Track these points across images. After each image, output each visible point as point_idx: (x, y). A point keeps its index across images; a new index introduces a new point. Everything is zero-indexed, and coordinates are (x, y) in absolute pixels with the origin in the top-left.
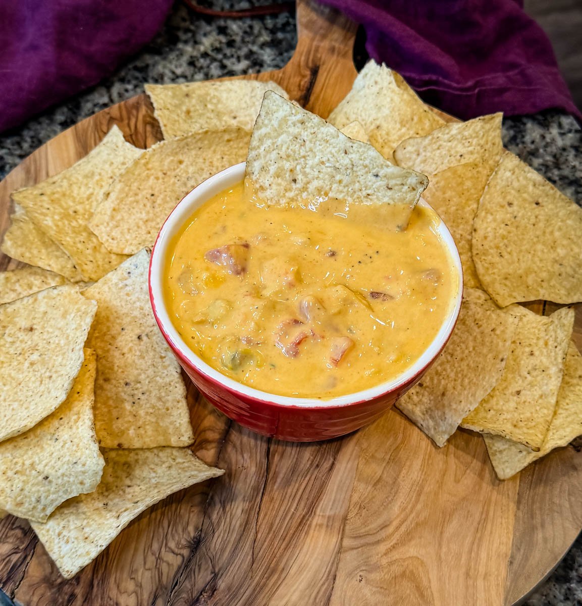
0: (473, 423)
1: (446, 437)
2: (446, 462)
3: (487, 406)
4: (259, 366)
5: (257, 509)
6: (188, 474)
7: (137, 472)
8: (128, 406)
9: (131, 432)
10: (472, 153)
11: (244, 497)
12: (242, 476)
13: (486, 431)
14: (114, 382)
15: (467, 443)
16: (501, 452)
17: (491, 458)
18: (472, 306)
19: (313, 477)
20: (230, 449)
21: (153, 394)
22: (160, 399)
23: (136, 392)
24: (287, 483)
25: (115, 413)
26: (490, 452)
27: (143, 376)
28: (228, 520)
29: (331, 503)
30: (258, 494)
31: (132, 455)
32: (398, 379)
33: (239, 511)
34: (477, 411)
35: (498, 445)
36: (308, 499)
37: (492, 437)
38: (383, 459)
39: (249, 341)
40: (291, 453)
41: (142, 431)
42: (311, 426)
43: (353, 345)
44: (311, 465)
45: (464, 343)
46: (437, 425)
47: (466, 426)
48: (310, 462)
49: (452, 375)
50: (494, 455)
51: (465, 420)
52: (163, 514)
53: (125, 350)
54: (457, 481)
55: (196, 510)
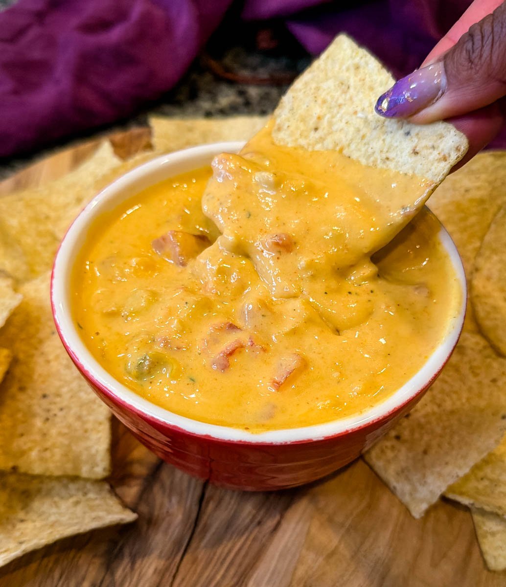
0: (462, 494)
1: (424, 506)
2: (422, 539)
3: (481, 474)
4: (174, 377)
5: (174, 571)
6: (94, 514)
7: (36, 504)
8: (38, 423)
9: (34, 454)
10: (478, 188)
11: (161, 552)
12: (164, 525)
13: (478, 505)
14: (30, 392)
15: (450, 518)
16: (493, 534)
17: (481, 540)
18: (469, 352)
19: (251, 538)
20: (157, 489)
21: (72, 412)
22: (79, 418)
23: (53, 407)
24: (218, 541)
25: (20, 429)
26: (479, 532)
27: (65, 390)
28: (135, 579)
29: (268, 575)
30: (179, 550)
31: (35, 482)
32: (364, 414)
33: (151, 571)
34: (466, 478)
35: (490, 526)
36: (240, 565)
37: (483, 512)
38: (342, 525)
39: (167, 343)
40: (229, 503)
41: (48, 454)
42: (250, 470)
43: (304, 365)
44: (252, 521)
45: (456, 392)
46: (414, 490)
47: (451, 496)
48: (250, 517)
49: (438, 430)
50: (485, 537)
51: (451, 489)
52: (56, 562)
53: (51, 357)
54: (435, 565)
55: (98, 562)
